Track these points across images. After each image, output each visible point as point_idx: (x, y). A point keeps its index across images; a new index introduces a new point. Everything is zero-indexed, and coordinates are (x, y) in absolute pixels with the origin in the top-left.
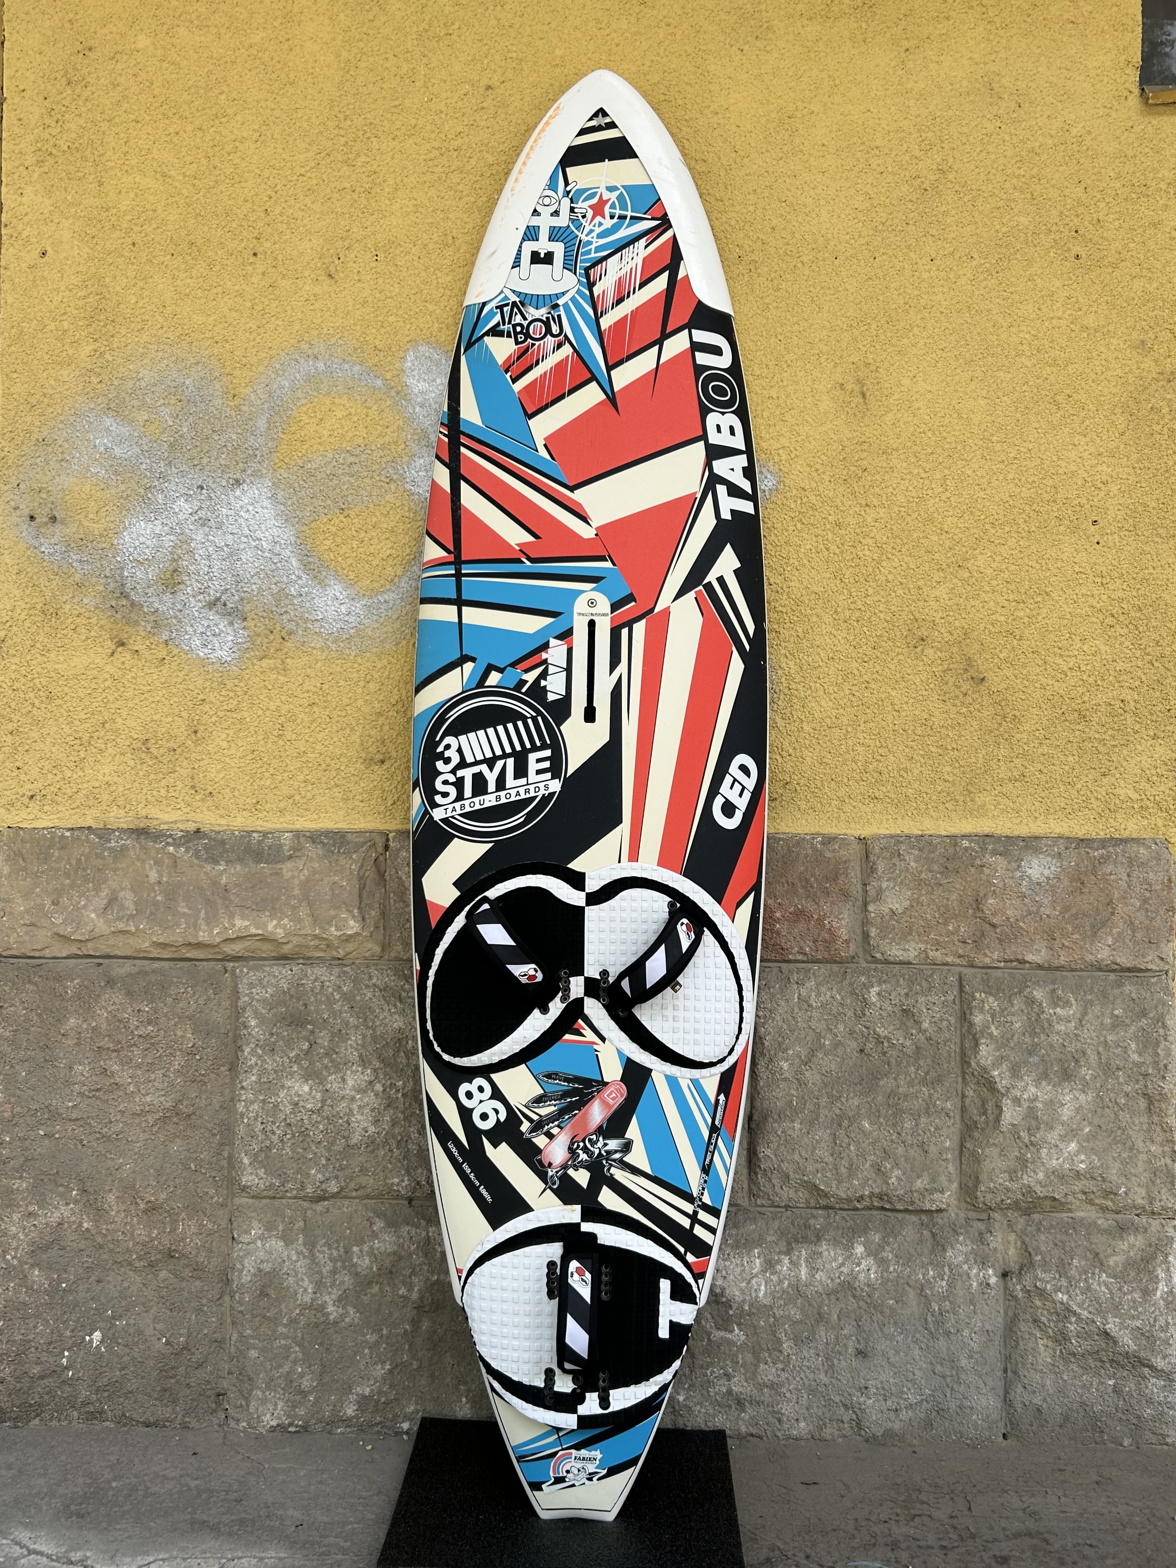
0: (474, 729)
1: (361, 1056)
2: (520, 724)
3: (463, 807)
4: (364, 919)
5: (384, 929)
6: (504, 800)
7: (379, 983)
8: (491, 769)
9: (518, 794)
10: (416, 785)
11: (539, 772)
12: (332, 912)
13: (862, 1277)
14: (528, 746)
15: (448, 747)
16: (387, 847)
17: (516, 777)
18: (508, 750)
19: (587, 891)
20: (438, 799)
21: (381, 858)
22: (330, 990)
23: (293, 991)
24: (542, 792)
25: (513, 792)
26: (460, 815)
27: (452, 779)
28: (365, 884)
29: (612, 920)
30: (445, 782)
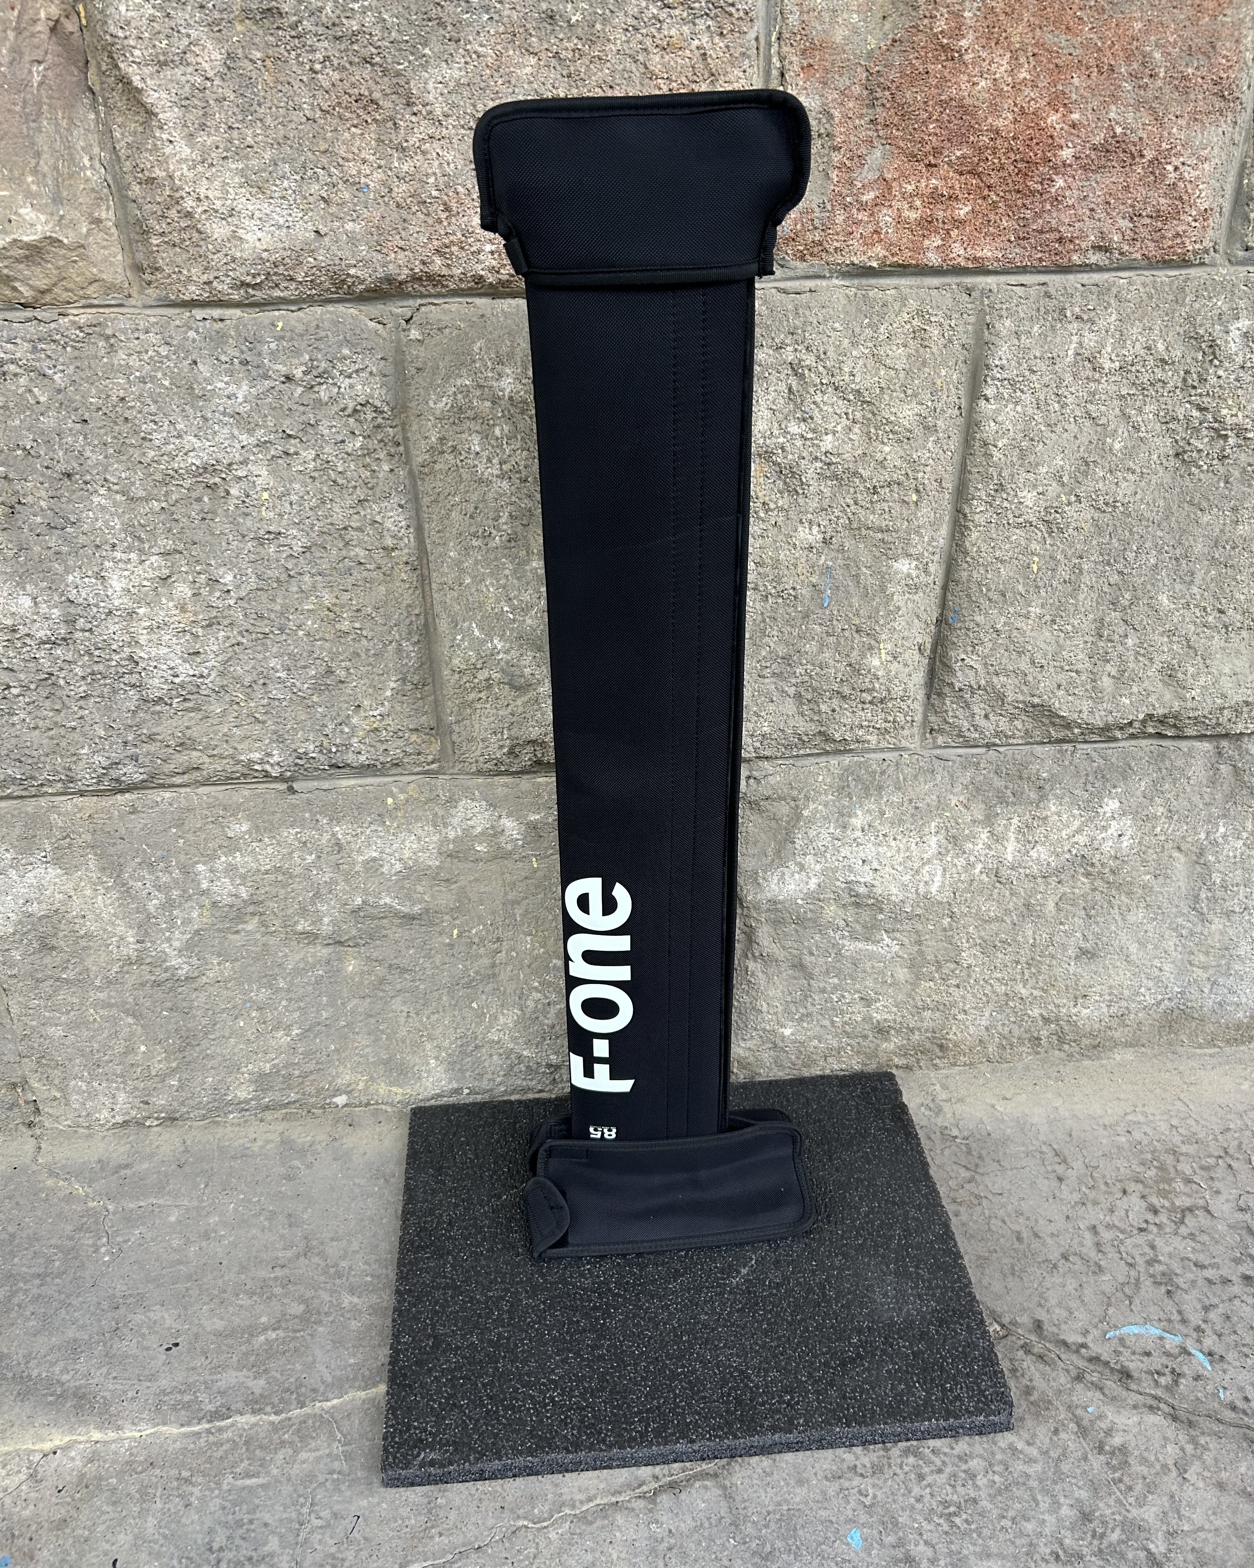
13: (1107, 847)
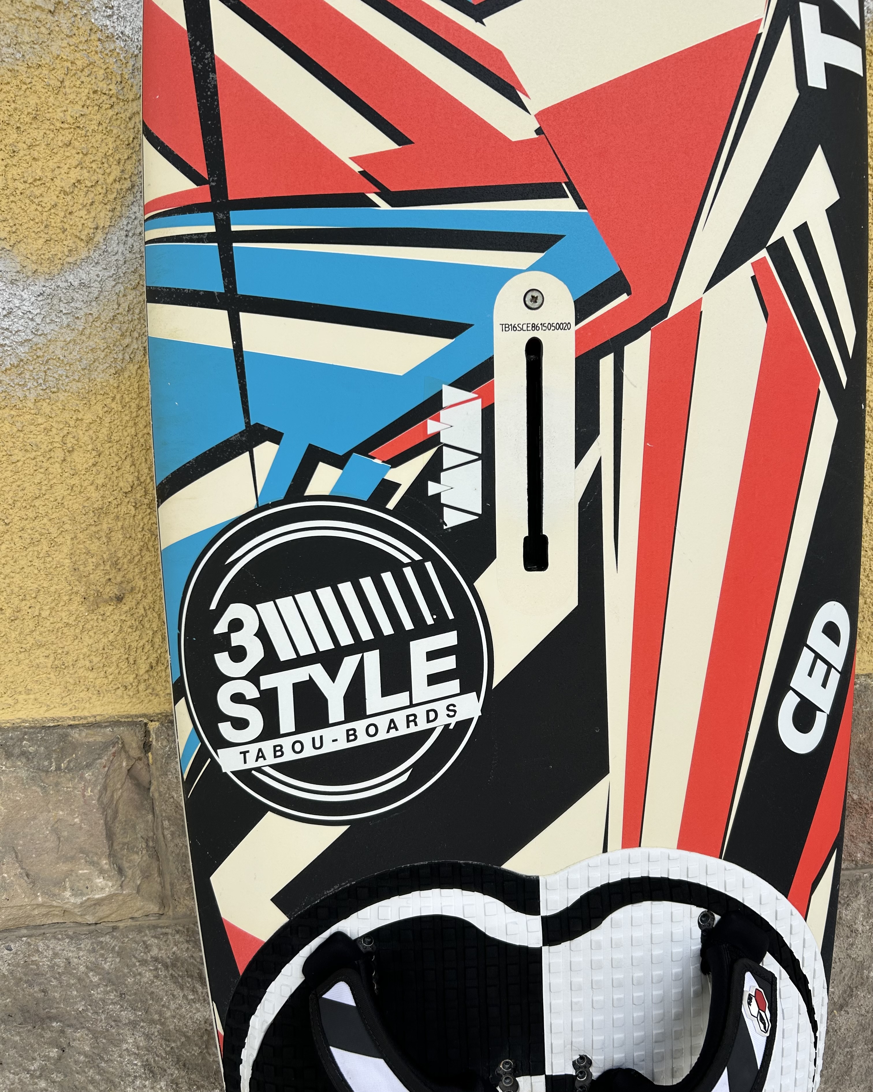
0: (291, 591)
1: (147, 1066)
2: (387, 578)
3: (278, 750)
4: (120, 871)
5: (161, 874)
6: (363, 740)
7: (162, 954)
8: (333, 674)
9: (392, 725)
10: (178, 693)
11: (433, 679)
12: (64, 867)
14: (408, 625)
15: (236, 625)
16: (147, 747)
17: (385, 693)
18: (366, 634)
19: (544, 912)
20: (225, 729)
21: (140, 765)
22: (82, 968)
23: (19, 973)
24: (443, 720)
25: (383, 722)
26: (273, 766)
27: (251, 692)
28: (116, 812)
29: (594, 966)
30: (238, 698)
